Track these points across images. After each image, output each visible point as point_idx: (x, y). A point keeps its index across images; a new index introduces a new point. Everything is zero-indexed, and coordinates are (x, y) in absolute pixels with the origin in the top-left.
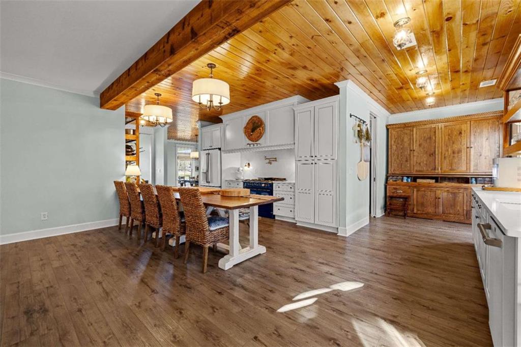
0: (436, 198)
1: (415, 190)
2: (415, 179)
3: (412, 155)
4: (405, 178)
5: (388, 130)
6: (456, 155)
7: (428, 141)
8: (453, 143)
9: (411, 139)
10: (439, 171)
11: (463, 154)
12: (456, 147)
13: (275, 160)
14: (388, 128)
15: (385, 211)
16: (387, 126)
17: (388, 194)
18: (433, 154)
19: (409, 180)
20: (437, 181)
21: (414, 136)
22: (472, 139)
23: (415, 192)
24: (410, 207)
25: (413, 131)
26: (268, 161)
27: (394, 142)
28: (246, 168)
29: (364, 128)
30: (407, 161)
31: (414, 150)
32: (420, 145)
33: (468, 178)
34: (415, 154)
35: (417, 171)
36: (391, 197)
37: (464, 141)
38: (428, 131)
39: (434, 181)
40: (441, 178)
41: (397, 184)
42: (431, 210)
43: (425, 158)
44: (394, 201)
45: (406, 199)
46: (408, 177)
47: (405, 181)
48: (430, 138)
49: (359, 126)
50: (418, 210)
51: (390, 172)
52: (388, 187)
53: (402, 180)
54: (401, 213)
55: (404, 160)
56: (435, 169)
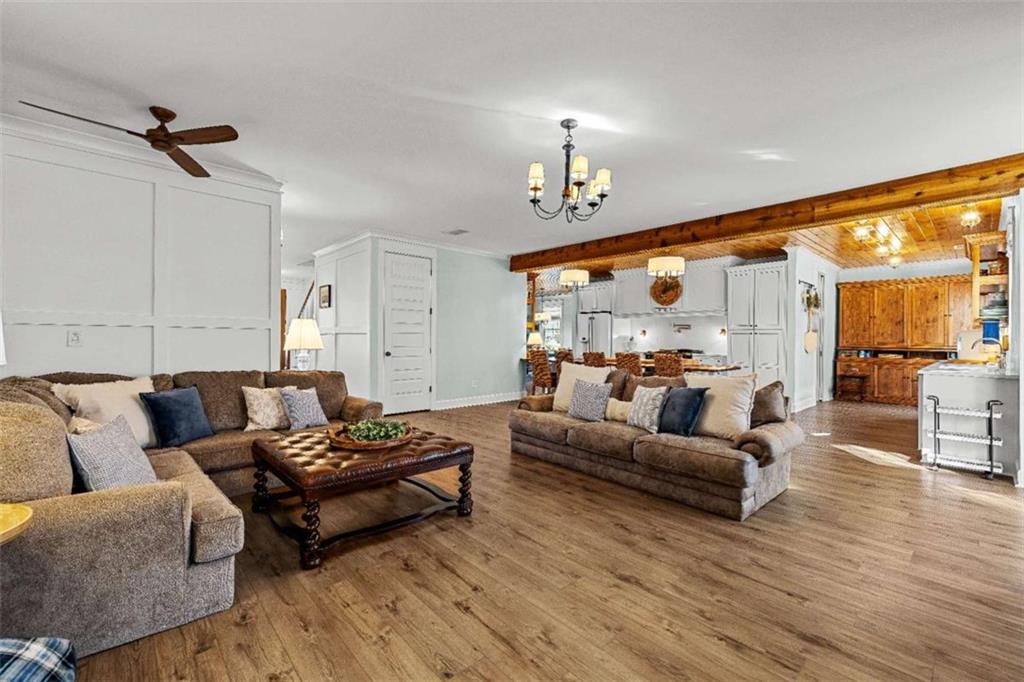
0: (904, 378)
1: (876, 367)
2: (875, 353)
3: (872, 323)
4: (863, 352)
5: (838, 290)
6: (930, 324)
7: (894, 305)
8: (927, 309)
9: (871, 303)
10: (908, 343)
11: (940, 323)
12: (931, 315)
13: (688, 327)
14: (838, 287)
15: (834, 395)
16: (837, 285)
17: (839, 373)
18: (900, 323)
19: (868, 355)
20: (905, 357)
21: (876, 299)
22: (952, 304)
23: (876, 370)
24: (868, 389)
25: (873, 293)
26: (677, 328)
27: (848, 306)
28: (642, 337)
29: (813, 293)
30: (864, 331)
31: (874, 317)
32: (883, 311)
33: (946, 353)
34: (877, 322)
35: (879, 344)
36: (843, 377)
37: (941, 308)
38: (894, 293)
39: (901, 357)
40: (911, 352)
41: (851, 360)
42: (896, 393)
43: (889, 328)
44: (847, 382)
45: (863, 378)
46: (866, 351)
47: (862, 356)
48: (897, 302)
49: (808, 292)
50: (879, 393)
51: (840, 344)
52: (838, 364)
53: (858, 355)
54: (857, 398)
55: (861, 328)
56: (903, 341)
